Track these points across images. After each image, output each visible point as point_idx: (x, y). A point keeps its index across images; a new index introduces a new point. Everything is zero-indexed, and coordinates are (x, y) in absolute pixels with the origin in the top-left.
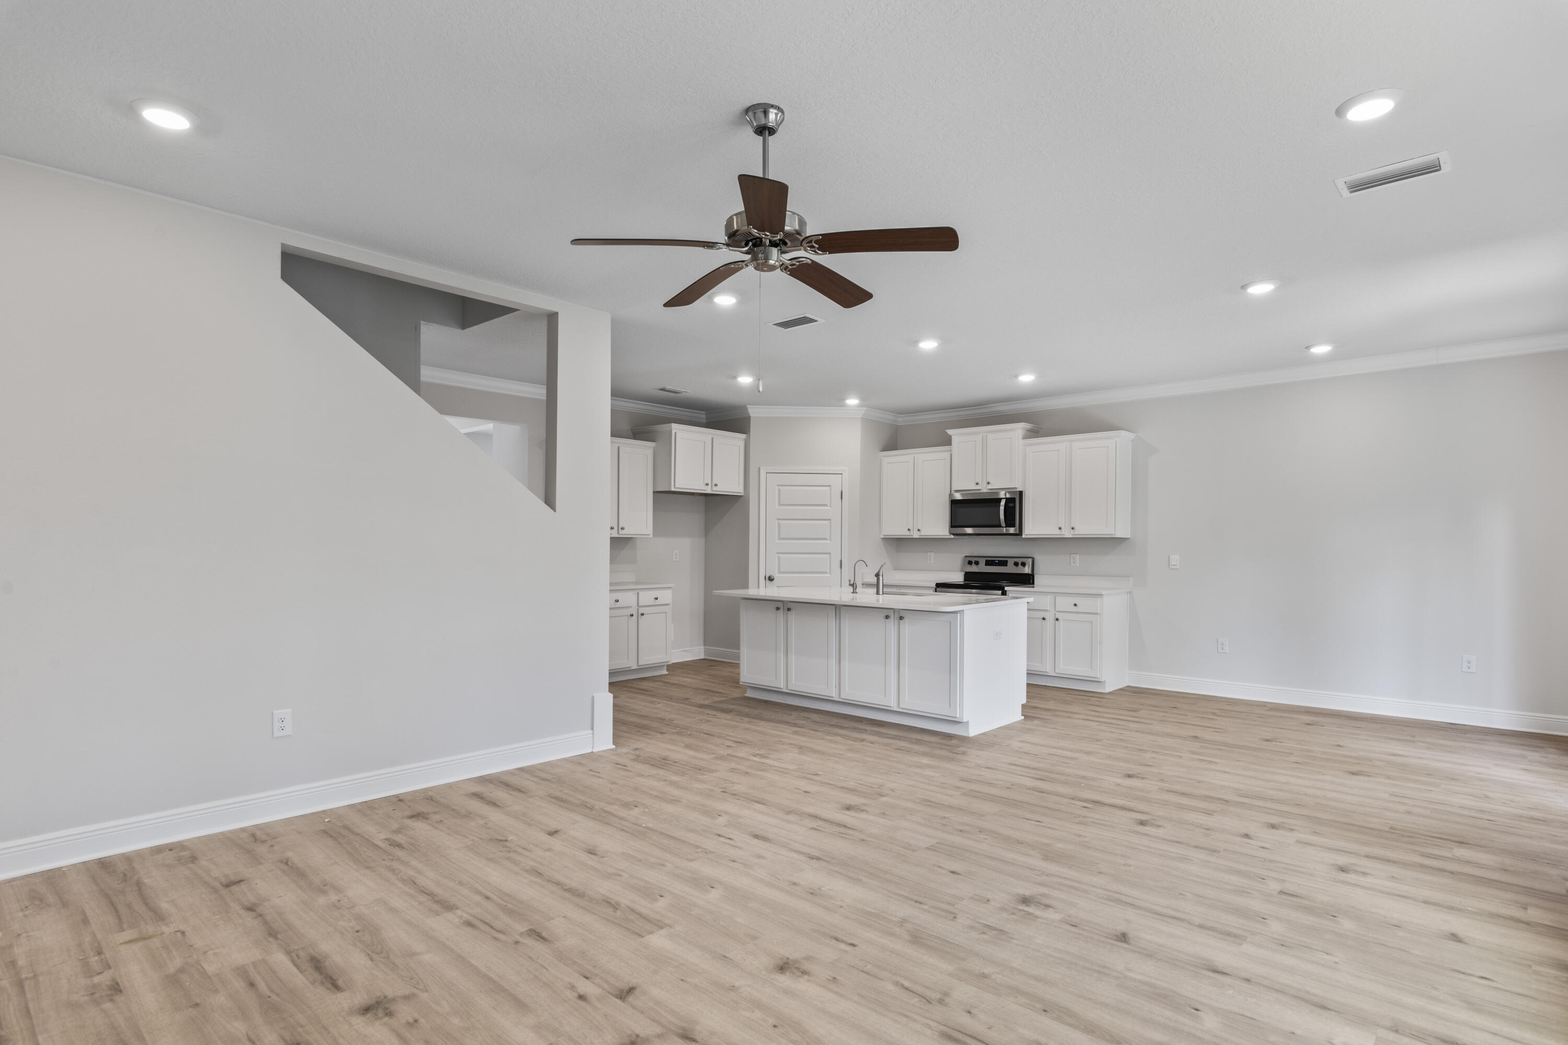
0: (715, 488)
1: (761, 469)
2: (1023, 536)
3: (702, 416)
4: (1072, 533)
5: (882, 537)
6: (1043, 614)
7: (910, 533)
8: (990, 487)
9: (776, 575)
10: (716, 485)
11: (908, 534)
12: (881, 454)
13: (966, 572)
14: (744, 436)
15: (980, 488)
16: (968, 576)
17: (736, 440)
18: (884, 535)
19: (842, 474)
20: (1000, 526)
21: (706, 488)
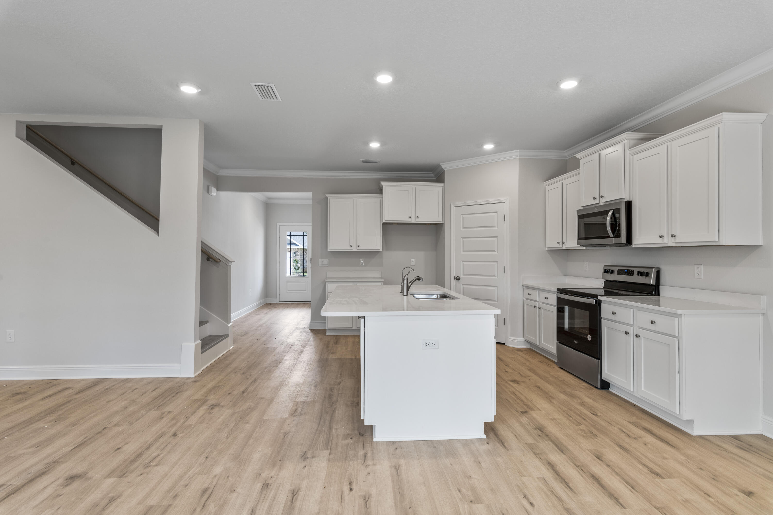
0: (417, 220)
1: (451, 204)
2: (633, 246)
3: (431, 175)
4: (673, 241)
5: (547, 249)
6: (626, 328)
7: (560, 246)
8: (604, 200)
9: (462, 276)
10: (418, 217)
11: (559, 246)
12: (545, 184)
13: (607, 281)
14: (442, 184)
15: (598, 202)
16: (607, 283)
17: (437, 188)
18: (548, 248)
19: (505, 202)
20: (609, 237)
21: (410, 220)
